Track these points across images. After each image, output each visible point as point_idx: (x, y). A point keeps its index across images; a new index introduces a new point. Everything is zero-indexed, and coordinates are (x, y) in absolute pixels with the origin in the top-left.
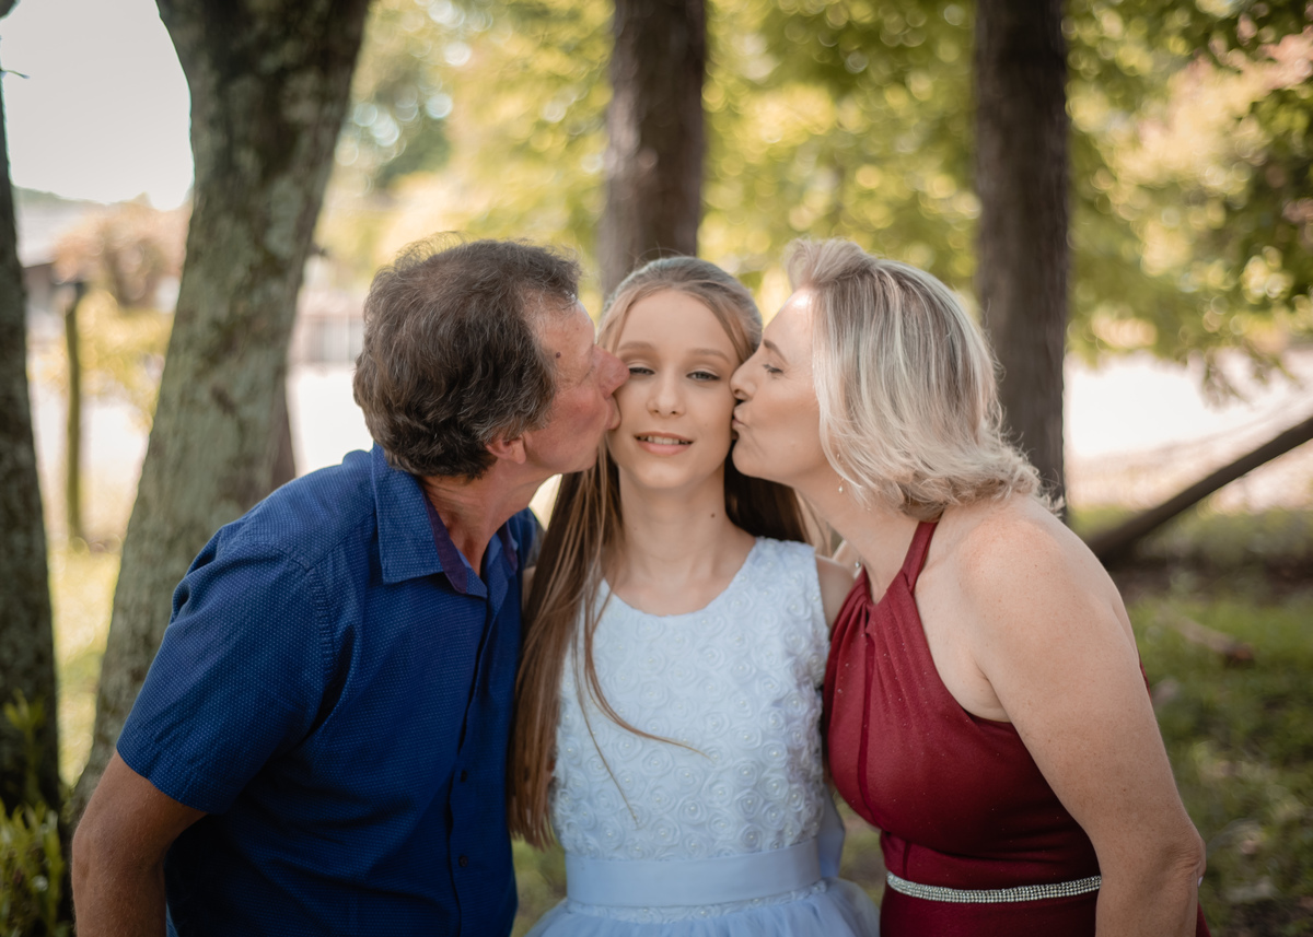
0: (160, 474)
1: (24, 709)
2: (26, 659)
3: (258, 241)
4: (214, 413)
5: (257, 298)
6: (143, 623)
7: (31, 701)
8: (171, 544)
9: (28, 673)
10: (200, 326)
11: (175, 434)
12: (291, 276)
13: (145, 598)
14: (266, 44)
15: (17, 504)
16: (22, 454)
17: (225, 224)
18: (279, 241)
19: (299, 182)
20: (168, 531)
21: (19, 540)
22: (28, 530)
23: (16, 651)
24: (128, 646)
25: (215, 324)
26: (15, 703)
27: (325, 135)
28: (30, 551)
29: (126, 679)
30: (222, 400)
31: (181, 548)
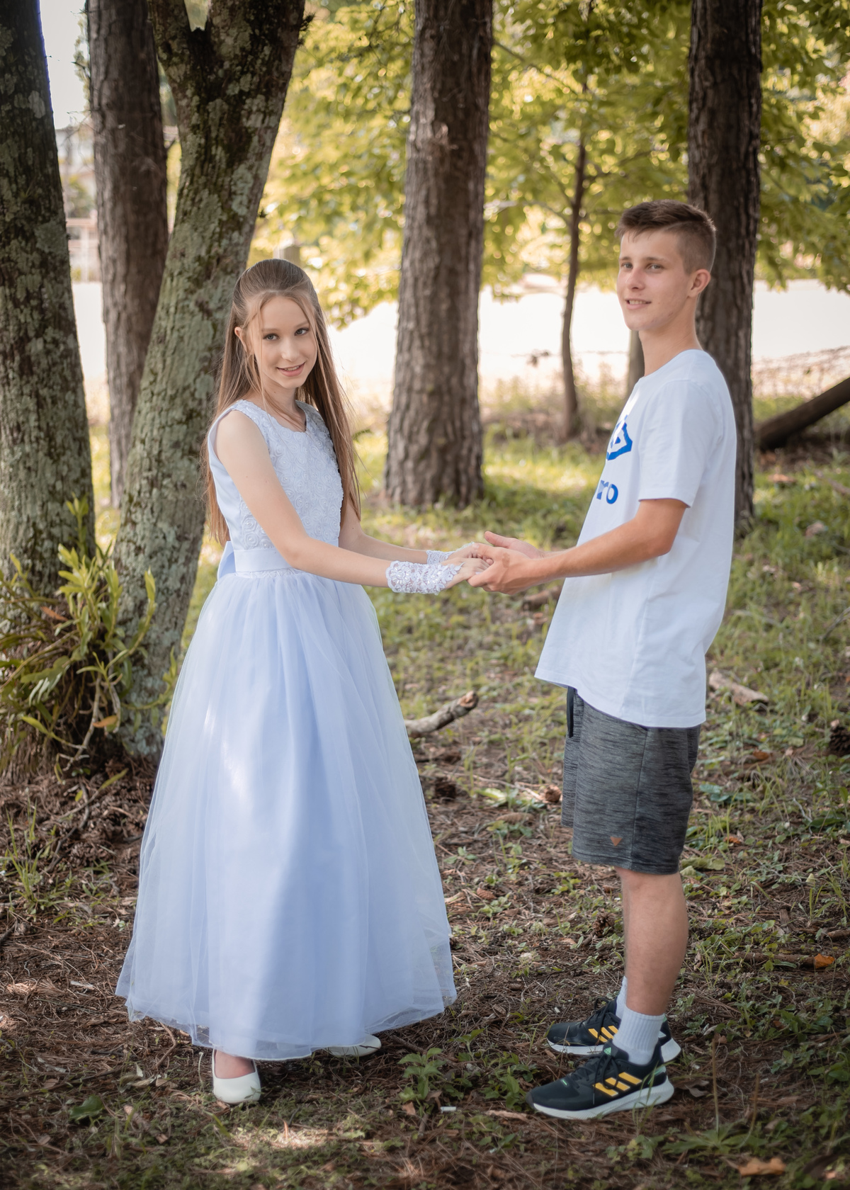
0: (164, 354)
1: (76, 502)
2: (75, 475)
3: (225, 207)
4: (199, 316)
5: (225, 242)
6: (155, 452)
7: (80, 499)
8: (173, 398)
9: (77, 481)
10: (189, 261)
11: (173, 329)
12: (246, 229)
13: (155, 432)
14: (231, 77)
15: (67, 373)
16: (70, 340)
17: (205, 194)
18: (238, 206)
19: (250, 168)
20: (170, 392)
21: (69, 397)
22: (74, 391)
23: (70, 470)
24: (146, 463)
25: (199, 259)
26: (72, 501)
27: (267, 137)
28: (76, 405)
29: (144, 482)
30: (202, 307)
31: (178, 401)
